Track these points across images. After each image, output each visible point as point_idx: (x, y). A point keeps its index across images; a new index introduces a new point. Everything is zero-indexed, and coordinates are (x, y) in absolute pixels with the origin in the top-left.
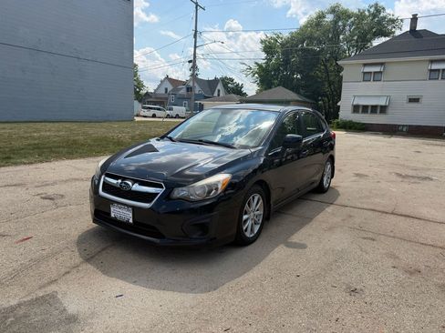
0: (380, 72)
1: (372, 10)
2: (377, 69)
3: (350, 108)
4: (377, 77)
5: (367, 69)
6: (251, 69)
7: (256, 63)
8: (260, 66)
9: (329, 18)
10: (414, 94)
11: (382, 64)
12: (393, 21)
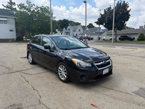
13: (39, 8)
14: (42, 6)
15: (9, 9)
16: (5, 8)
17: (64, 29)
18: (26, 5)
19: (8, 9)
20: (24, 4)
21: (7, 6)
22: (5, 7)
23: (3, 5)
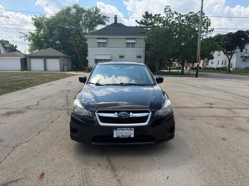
0: (106, 43)
1: (94, 10)
2: (104, 41)
3: (94, 61)
4: (104, 45)
5: (100, 41)
6: (27, 36)
7: (30, 33)
8: (33, 34)
9: (74, 11)
10: (122, 54)
11: (106, 39)
12: (104, 17)
13: (182, 16)
14: (191, 13)
15: (144, 26)
16: (138, 25)
17: (238, 50)
18: (163, 15)
19: (142, 25)
20: (160, 15)
21: (141, 21)
22: (139, 23)
23: (136, 21)
